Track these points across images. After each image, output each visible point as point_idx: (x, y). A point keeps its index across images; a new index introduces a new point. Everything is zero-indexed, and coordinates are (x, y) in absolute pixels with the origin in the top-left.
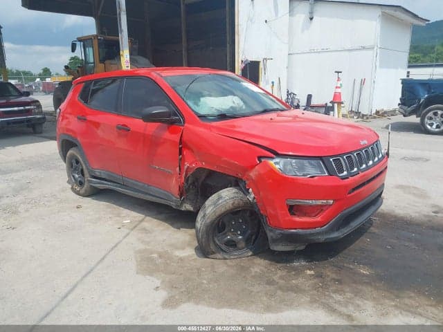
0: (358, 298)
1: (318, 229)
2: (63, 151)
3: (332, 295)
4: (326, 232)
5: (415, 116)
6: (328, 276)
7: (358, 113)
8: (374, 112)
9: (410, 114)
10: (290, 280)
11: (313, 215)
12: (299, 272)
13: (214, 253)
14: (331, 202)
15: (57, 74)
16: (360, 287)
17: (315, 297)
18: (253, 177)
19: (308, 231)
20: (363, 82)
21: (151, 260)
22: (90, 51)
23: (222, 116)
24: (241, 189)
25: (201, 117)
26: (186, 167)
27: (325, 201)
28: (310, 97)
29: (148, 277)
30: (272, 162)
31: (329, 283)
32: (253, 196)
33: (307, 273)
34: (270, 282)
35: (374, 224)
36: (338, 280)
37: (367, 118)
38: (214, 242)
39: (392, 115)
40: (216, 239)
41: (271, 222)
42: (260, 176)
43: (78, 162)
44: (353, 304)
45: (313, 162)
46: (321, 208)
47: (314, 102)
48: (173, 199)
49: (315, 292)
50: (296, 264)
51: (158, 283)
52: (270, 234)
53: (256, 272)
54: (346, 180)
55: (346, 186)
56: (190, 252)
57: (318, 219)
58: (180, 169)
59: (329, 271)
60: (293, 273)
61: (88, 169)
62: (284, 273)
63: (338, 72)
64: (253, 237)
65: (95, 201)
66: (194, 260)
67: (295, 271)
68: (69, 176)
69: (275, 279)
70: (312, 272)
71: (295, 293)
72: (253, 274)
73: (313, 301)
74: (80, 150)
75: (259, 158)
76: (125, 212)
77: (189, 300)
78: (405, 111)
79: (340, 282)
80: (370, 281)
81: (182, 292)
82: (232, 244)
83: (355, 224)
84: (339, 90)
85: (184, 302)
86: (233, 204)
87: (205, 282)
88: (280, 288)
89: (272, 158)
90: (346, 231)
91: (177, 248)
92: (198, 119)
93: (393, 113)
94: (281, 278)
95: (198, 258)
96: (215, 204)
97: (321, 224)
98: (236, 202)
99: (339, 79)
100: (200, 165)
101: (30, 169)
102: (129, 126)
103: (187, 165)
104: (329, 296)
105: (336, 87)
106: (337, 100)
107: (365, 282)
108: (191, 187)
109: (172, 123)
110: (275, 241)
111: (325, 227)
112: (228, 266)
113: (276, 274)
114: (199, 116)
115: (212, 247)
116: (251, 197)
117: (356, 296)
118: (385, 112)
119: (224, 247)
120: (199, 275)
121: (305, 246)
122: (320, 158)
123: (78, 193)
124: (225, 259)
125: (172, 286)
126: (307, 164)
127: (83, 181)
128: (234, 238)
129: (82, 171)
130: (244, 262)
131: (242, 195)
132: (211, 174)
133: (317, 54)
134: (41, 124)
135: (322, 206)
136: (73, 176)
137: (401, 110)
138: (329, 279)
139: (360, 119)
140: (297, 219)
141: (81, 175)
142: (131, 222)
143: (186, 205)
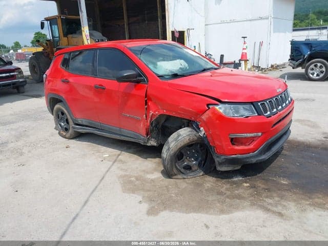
0: (283, 200)
1: (251, 154)
2: (50, 106)
3: (265, 199)
4: (257, 156)
5: (301, 68)
6: (260, 187)
7: (258, 67)
8: (270, 66)
9: (298, 66)
10: (233, 191)
11: (248, 144)
12: (238, 185)
13: (176, 175)
14: (260, 134)
15: (25, 46)
16: (283, 193)
17: (253, 201)
18: (205, 120)
19: (244, 156)
20: (261, 44)
21: (131, 182)
22: (55, 28)
23: (175, 76)
24: (194, 128)
25: (159, 76)
26: (151, 114)
27: (255, 134)
28: (222, 56)
29: (132, 195)
30: (217, 107)
31: (261, 192)
32: (203, 132)
33: (244, 185)
34: (220, 193)
35: (284, 148)
36: (267, 189)
37: (265, 71)
38: (176, 167)
39: (283, 68)
40: (177, 165)
41: (218, 151)
42: (209, 118)
43: (63, 113)
44: (280, 204)
45: (245, 106)
46: (252, 139)
47: (225, 60)
48: (141, 138)
49: (253, 198)
50: (235, 179)
51: (140, 198)
52: (217, 160)
53: (208, 187)
54: (270, 118)
55: (270, 123)
56: (157, 175)
57: (251, 146)
58: (146, 116)
59: (260, 183)
60: (235, 186)
61: (72, 119)
62: (228, 186)
63: (244, 38)
64: (203, 162)
65: (79, 142)
66: (162, 180)
67: (236, 184)
68: (56, 124)
69: (223, 191)
70: (248, 185)
71: (239, 199)
72: (207, 188)
73: (253, 204)
74: (64, 105)
75: (208, 105)
76: (103, 149)
77: (165, 208)
78: (294, 65)
79: (269, 190)
80: (289, 188)
81: (159, 204)
82: (188, 168)
83: (275, 149)
84: (245, 51)
85: (162, 211)
86: (189, 139)
87: (174, 195)
88: (228, 197)
89: (217, 105)
90: (269, 155)
91: (148, 173)
92: (158, 78)
93: (283, 66)
94: (227, 189)
95: (165, 179)
96: (176, 140)
97: (253, 150)
98: (191, 138)
99: (245, 43)
100: (161, 112)
101: (23, 120)
102: (104, 85)
103: (151, 113)
104: (263, 200)
105: (243, 49)
106: (244, 58)
107: (286, 190)
108: (154, 129)
109: (138, 82)
110: (221, 164)
111: (256, 152)
112: (187, 183)
113: (223, 187)
114: (158, 76)
115: (175, 171)
116: (202, 134)
117: (282, 199)
118: (278, 66)
119: (182, 170)
120: (168, 191)
121: (240, 167)
122: (252, 103)
123: (64, 137)
124: (184, 178)
125: (151, 200)
126: (242, 108)
127: (68, 128)
128: (190, 164)
129: (67, 120)
130: (198, 180)
131: (195, 133)
132: (168, 118)
133: (227, 24)
134: (23, 86)
135: (253, 137)
136: (60, 125)
137: (291, 64)
138: (261, 188)
139: (260, 72)
140: (237, 148)
141: (66, 123)
142: (109, 156)
143: (151, 142)
